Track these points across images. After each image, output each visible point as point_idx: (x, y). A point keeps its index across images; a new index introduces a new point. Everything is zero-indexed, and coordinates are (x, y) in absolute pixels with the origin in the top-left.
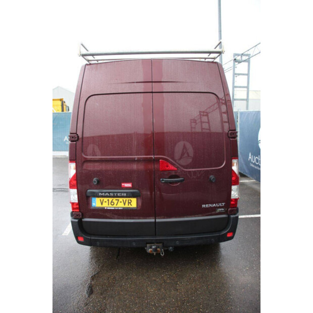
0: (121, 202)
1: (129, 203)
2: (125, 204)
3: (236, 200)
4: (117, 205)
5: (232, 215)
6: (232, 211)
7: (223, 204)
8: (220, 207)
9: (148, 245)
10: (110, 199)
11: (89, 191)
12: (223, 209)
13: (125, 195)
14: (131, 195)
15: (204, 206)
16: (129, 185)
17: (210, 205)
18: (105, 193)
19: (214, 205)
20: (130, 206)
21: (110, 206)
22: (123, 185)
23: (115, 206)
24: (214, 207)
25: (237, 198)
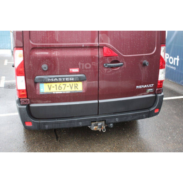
0: (68, 86)
1: (75, 86)
2: (71, 88)
3: (162, 82)
4: (64, 89)
5: (158, 94)
6: (159, 91)
7: (152, 85)
8: (150, 88)
9: (93, 124)
10: (58, 84)
11: (37, 77)
12: (152, 90)
13: (73, 79)
14: (78, 79)
15: (137, 87)
16: (77, 70)
17: (142, 86)
18: (54, 78)
19: (146, 86)
20: (76, 90)
21: (58, 90)
22: (71, 70)
23: (62, 90)
24: (146, 87)
25: (163, 80)
